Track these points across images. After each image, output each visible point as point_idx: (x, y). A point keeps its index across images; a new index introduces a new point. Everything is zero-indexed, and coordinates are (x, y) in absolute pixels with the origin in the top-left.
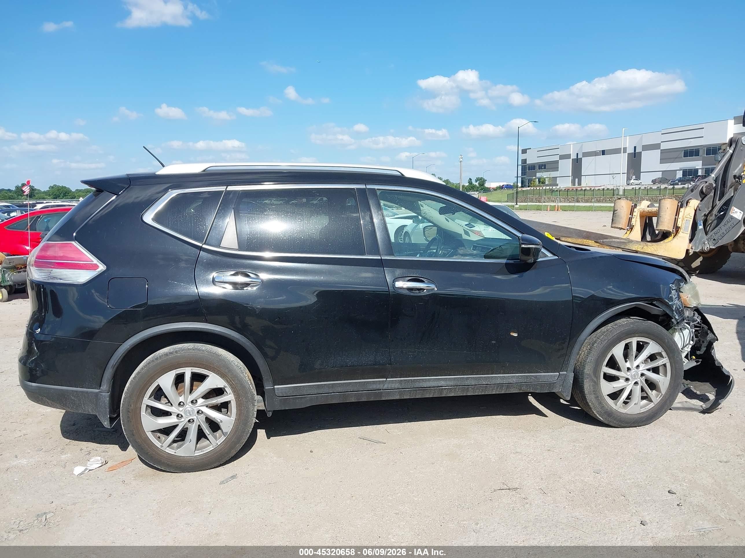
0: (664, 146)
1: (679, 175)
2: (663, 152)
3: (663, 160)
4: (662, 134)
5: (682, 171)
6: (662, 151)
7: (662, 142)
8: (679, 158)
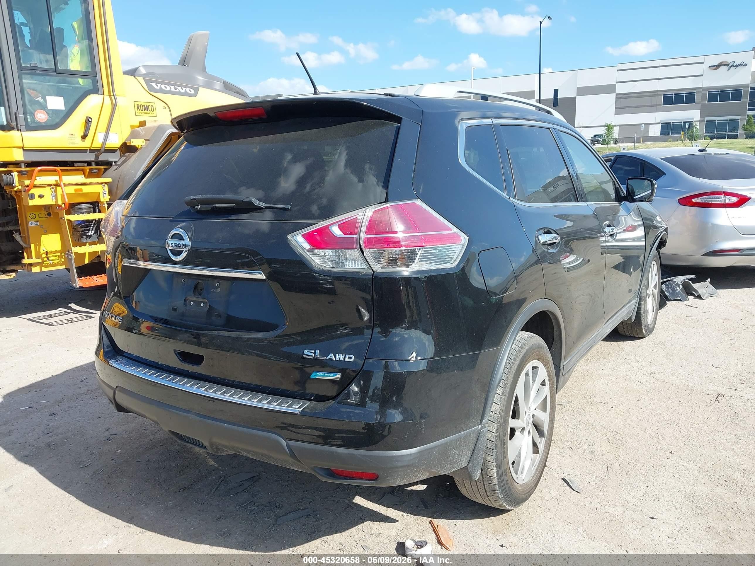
0: (621, 89)
1: (655, 131)
2: (620, 97)
3: (619, 109)
4: (618, 70)
5: (660, 125)
6: (618, 96)
7: (617, 83)
8: (657, 105)
